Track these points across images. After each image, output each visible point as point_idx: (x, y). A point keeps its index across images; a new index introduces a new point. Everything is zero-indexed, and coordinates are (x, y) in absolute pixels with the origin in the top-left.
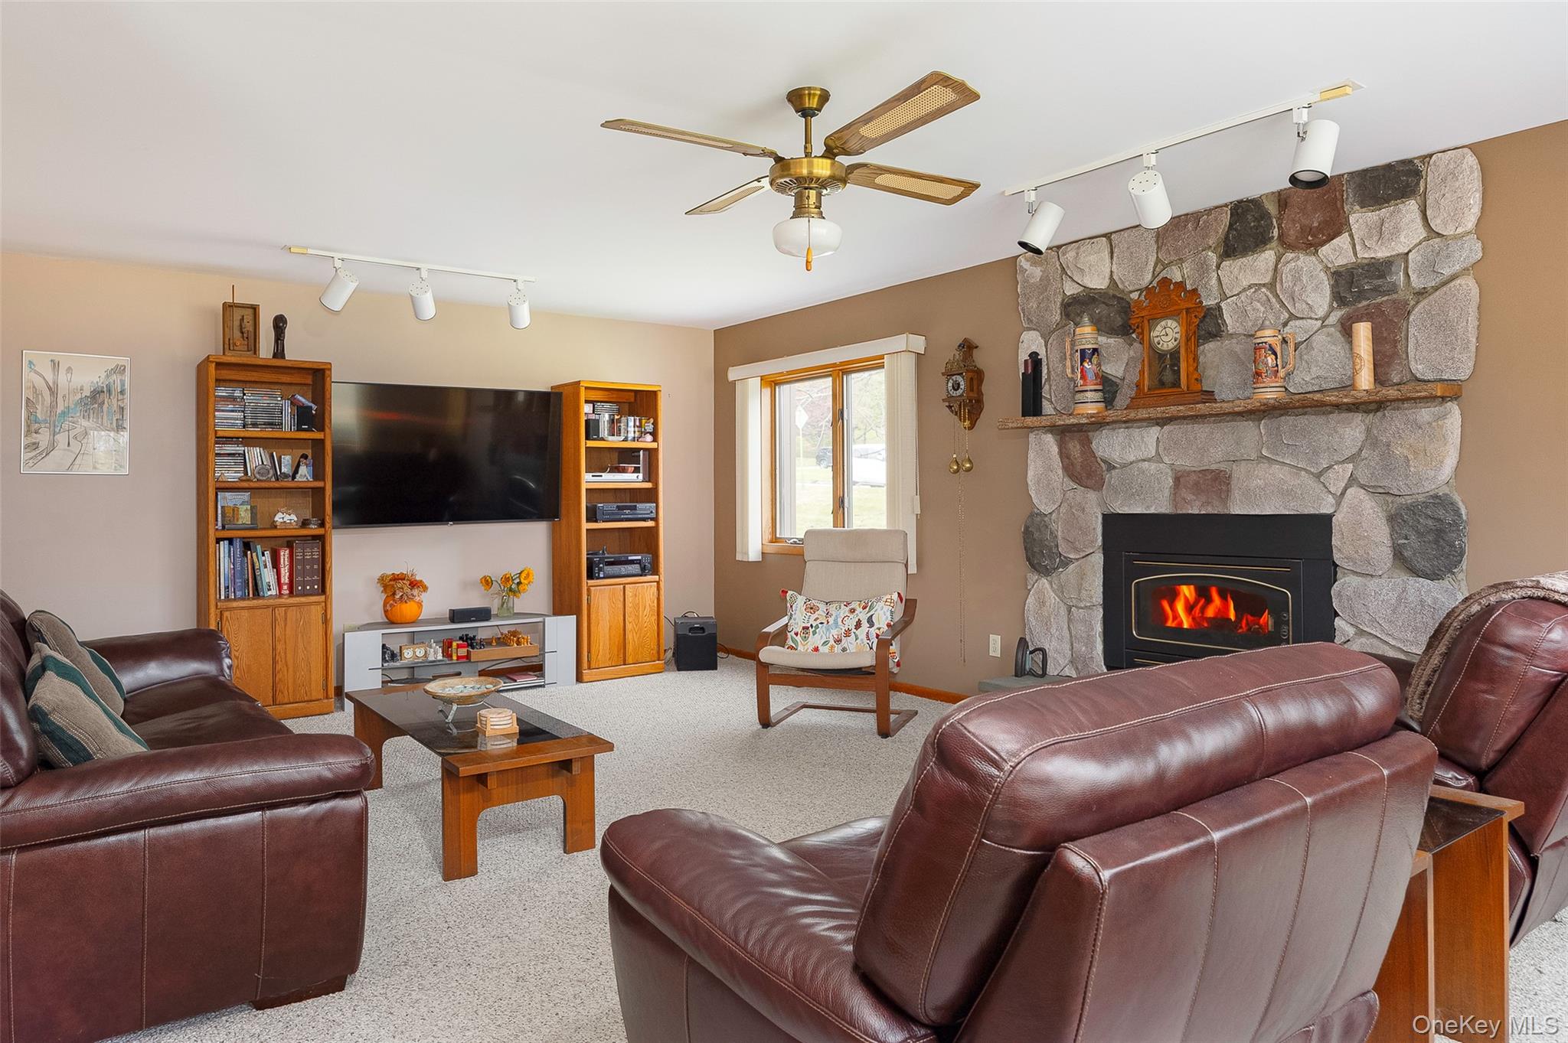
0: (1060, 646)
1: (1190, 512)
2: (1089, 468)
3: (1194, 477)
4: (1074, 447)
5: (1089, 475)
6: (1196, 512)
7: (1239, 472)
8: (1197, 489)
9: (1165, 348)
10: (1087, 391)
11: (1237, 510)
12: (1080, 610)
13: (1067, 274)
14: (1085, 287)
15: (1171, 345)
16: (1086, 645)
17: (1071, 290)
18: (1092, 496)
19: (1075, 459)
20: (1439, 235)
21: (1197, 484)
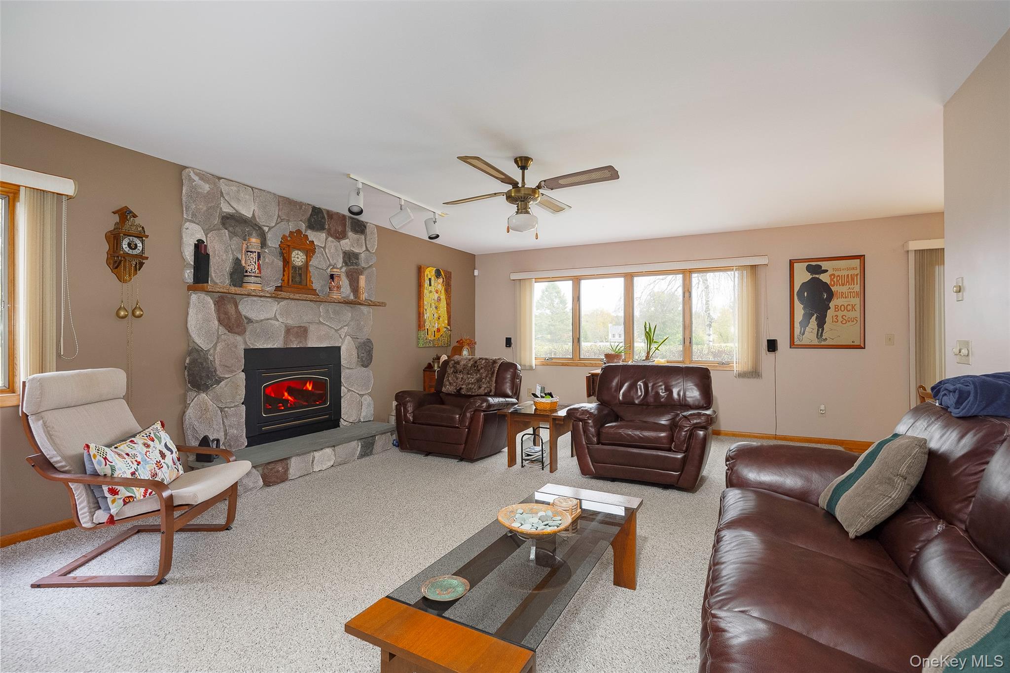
0: (219, 435)
1: (292, 346)
2: (238, 322)
3: (296, 329)
4: (232, 308)
5: (238, 326)
6: (295, 346)
7: (312, 328)
8: (297, 335)
9: (297, 264)
10: (251, 276)
11: (310, 344)
12: (231, 409)
13: (224, 197)
14: (237, 211)
15: (300, 264)
16: (237, 429)
17: (226, 209)
18: (239, 338)
19: (232, 315)
20: (369, 251)
21: (297, 332)
